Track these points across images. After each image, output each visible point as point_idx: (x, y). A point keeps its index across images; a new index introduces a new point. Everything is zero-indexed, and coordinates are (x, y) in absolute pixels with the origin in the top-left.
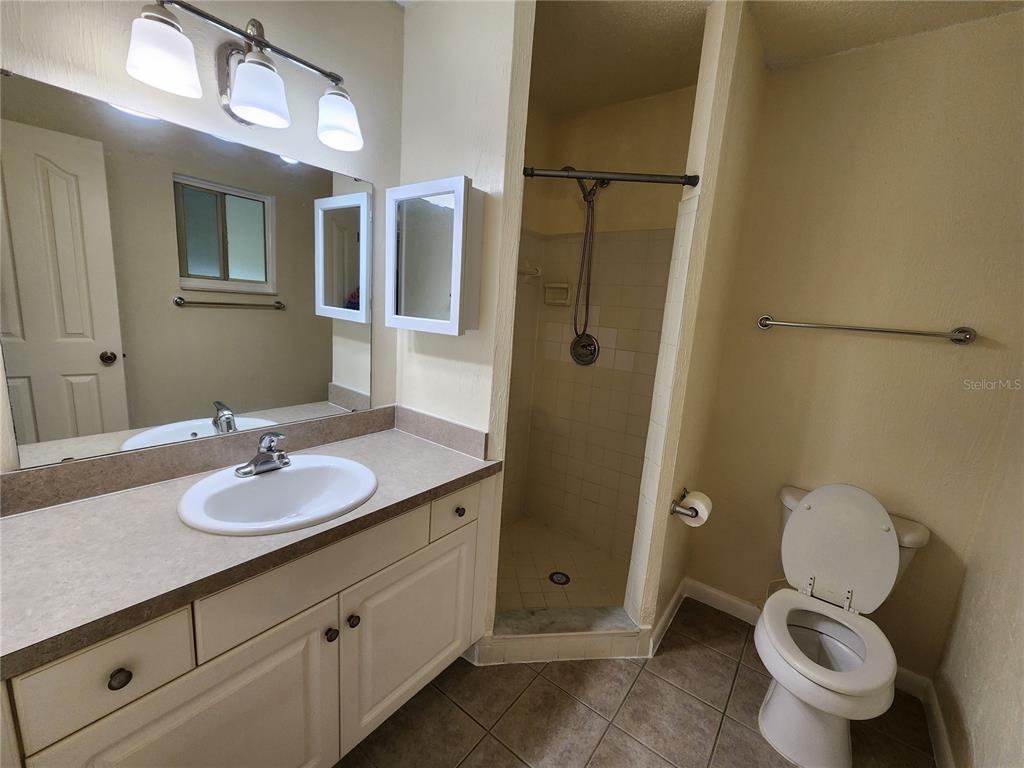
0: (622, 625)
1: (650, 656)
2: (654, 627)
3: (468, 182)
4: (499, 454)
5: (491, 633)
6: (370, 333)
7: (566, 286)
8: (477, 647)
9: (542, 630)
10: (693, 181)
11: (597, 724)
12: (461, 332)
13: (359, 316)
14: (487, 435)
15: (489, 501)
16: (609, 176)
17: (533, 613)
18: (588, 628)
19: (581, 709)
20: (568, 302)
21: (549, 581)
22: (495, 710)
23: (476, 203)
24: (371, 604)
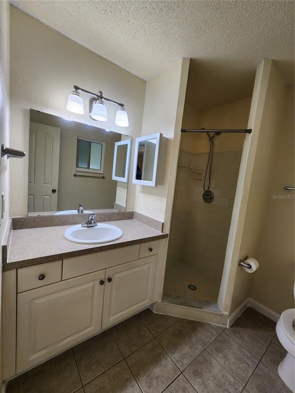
0: (215, 310)
1: (228, 327)
2: (230, 314)
3: (161, 135)
4: (167, 231)
5: (160, 301)
6: (127, 185)
7: (201, 172)
8: (155, 305)
9: (181, 304)
10: (250, 131)
11: (200, 348)
12: (156, 185)
13: (124, 180)
14: (163, 223)
15: (162, 249)
16: (220, 131)
17: (178, 297)
18: (200, 308)
19: (194, 340)
20: (202, 178)
21: (188, 288)
22: (159, 331)
23: (163, 141)
24: (117, 276)
